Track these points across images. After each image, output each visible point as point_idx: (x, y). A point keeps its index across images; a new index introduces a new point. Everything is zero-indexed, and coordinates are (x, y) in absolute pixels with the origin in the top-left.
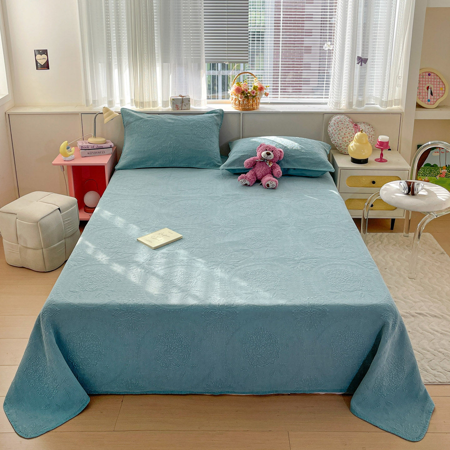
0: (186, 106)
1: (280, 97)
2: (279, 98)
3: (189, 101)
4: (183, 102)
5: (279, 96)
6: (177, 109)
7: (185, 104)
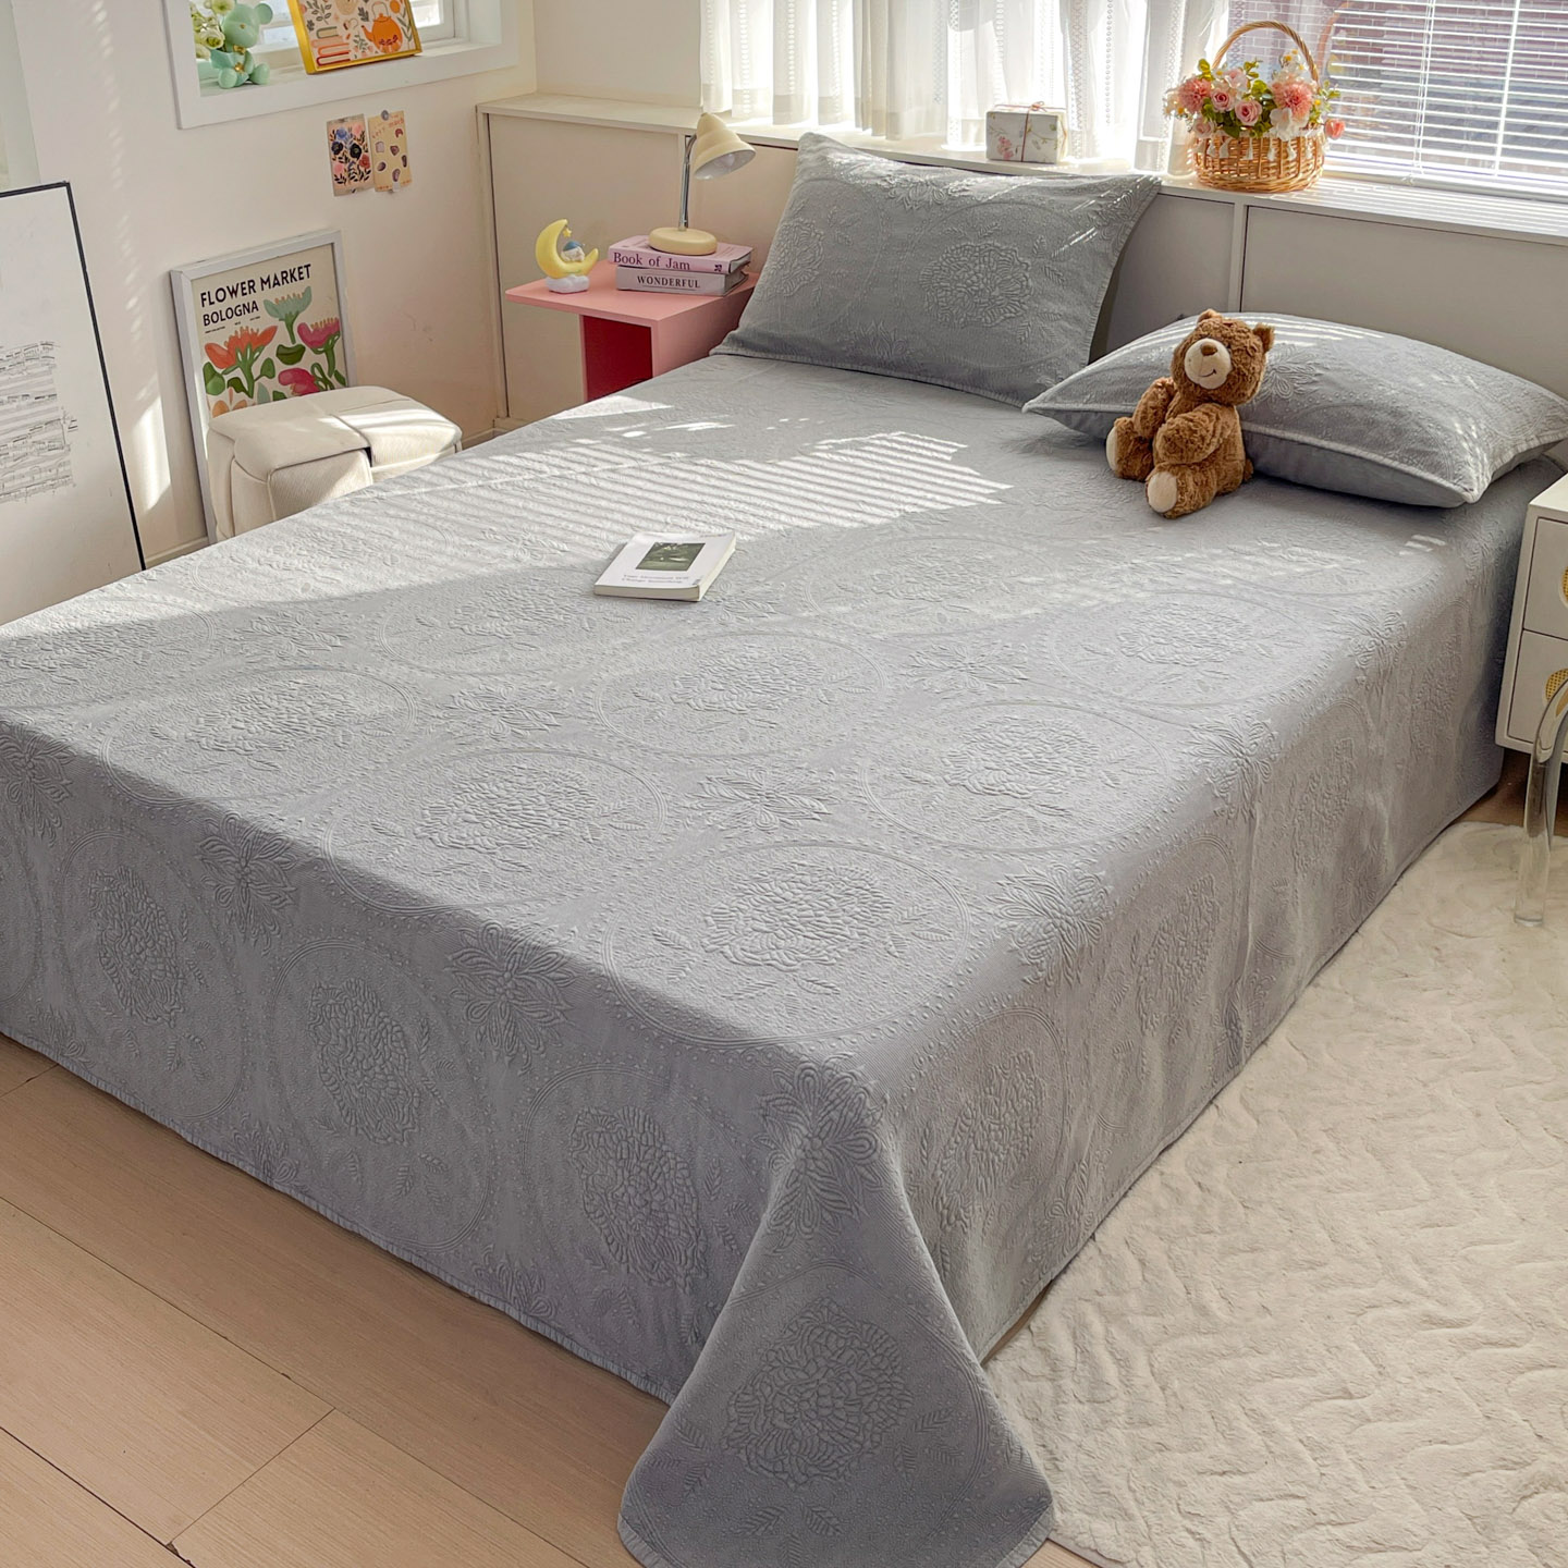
0: (1039, 148)
1: (1503, 166)
2: (1496, 171)
3: (1055, 129)
4: (1026, 132)
5: (1498, 158)
6: (1002, 157)
7: (1036, 138)
